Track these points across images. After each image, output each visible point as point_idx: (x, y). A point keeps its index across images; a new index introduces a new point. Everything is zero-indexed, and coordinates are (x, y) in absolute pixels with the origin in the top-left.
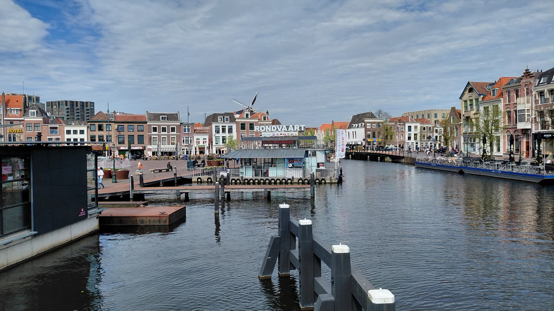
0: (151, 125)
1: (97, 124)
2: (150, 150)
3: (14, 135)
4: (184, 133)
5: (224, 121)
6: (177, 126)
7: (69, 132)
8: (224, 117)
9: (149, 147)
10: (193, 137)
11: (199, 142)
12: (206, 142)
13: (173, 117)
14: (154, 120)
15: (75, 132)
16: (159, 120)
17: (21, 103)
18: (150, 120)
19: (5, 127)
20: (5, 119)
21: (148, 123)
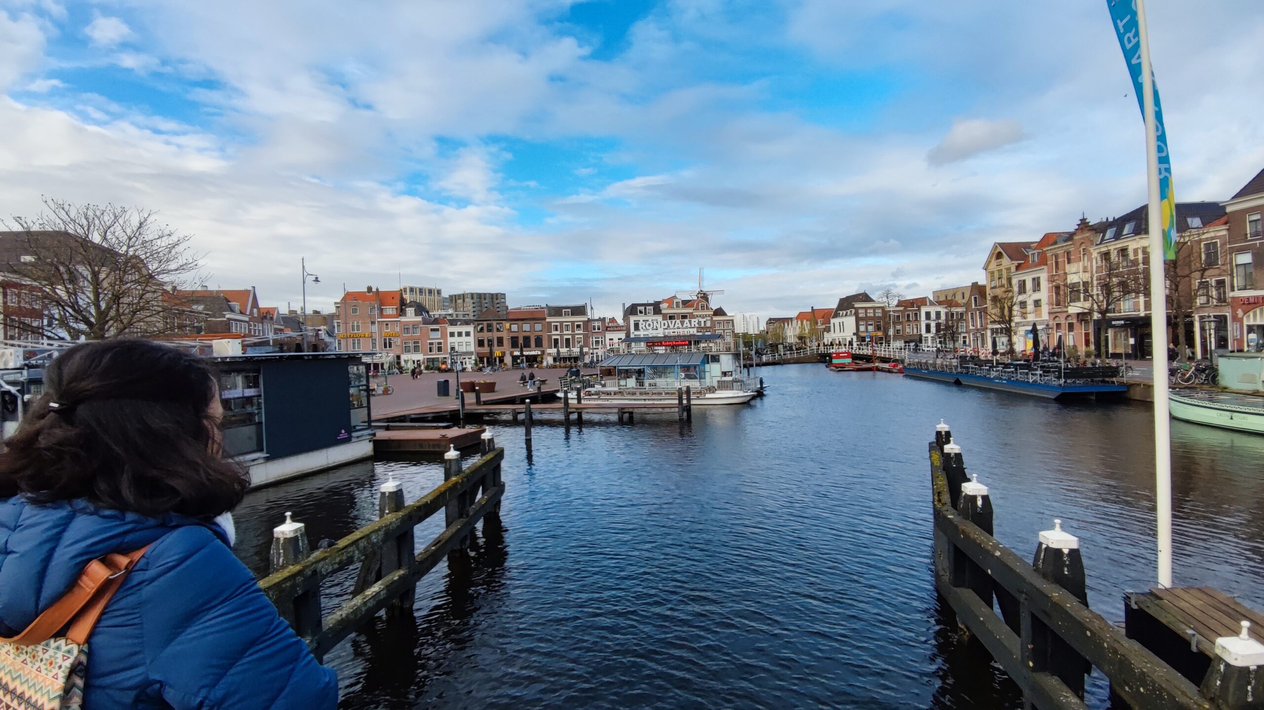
0: (551, 322)
1: (485, 323)
2: (550, 354)
3: (390, 339)
4: (593, 331)
5: (645, 314)
6: (584, 322)
7: (452, 335)
8: (645, 309)
9: (549, 351)
10: (605, 337)
11: (613, 343)
13: (579, 310)
14: (554, 315)
15: (460, 334)
16: (561, 315)
17: (397, 300)
18: (550, 315)
19: (380, 330)
20: (379, 320)
21: (547, 320)
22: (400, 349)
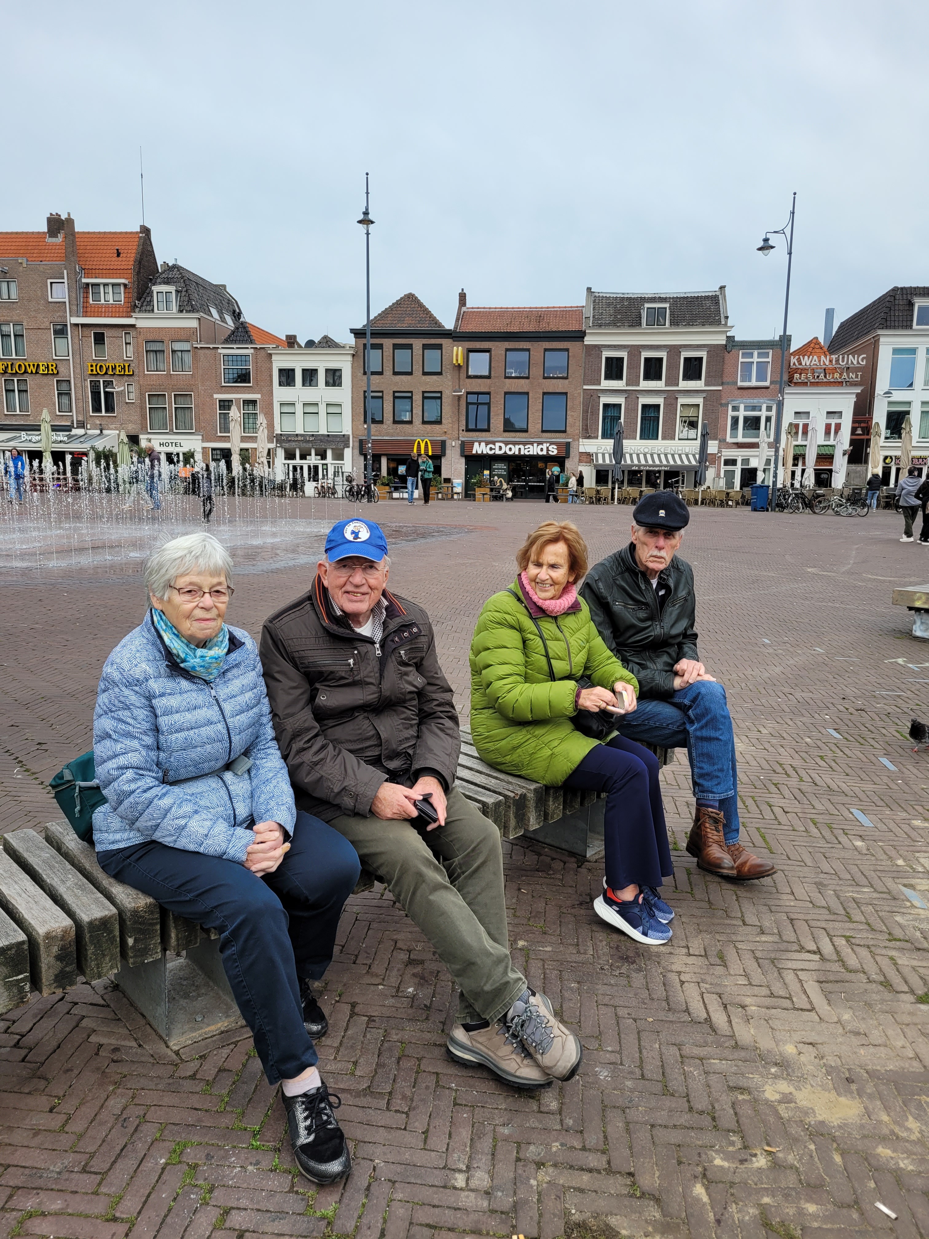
0: (598, 348)
1: (389, 344)
2: (588, 457)
3: (107, 384)
4: (740, 384)
6: (712, 349)
7: (287, 377)
9: (586, 446)
10: (780, 406)
11: (806, 426)
12: (838, 427)
13: (698, 311)
14: (614, 324)
15: (310, 376)
16: (636, 322)
17: (129, 260)
18: (599, 324)
19: (79, 352)
20: (75, 320)
21: (589, 340)
22: (136, 417)
